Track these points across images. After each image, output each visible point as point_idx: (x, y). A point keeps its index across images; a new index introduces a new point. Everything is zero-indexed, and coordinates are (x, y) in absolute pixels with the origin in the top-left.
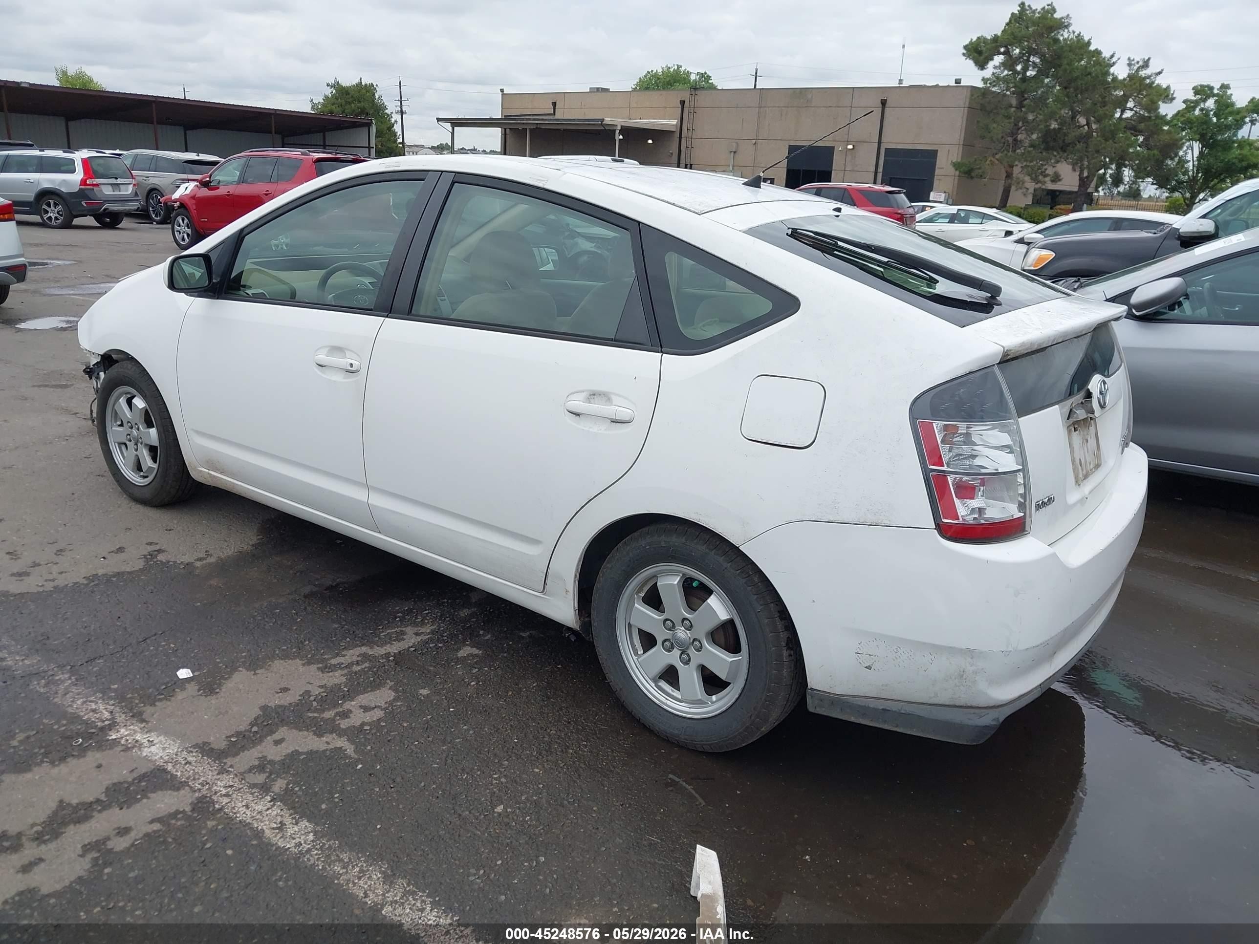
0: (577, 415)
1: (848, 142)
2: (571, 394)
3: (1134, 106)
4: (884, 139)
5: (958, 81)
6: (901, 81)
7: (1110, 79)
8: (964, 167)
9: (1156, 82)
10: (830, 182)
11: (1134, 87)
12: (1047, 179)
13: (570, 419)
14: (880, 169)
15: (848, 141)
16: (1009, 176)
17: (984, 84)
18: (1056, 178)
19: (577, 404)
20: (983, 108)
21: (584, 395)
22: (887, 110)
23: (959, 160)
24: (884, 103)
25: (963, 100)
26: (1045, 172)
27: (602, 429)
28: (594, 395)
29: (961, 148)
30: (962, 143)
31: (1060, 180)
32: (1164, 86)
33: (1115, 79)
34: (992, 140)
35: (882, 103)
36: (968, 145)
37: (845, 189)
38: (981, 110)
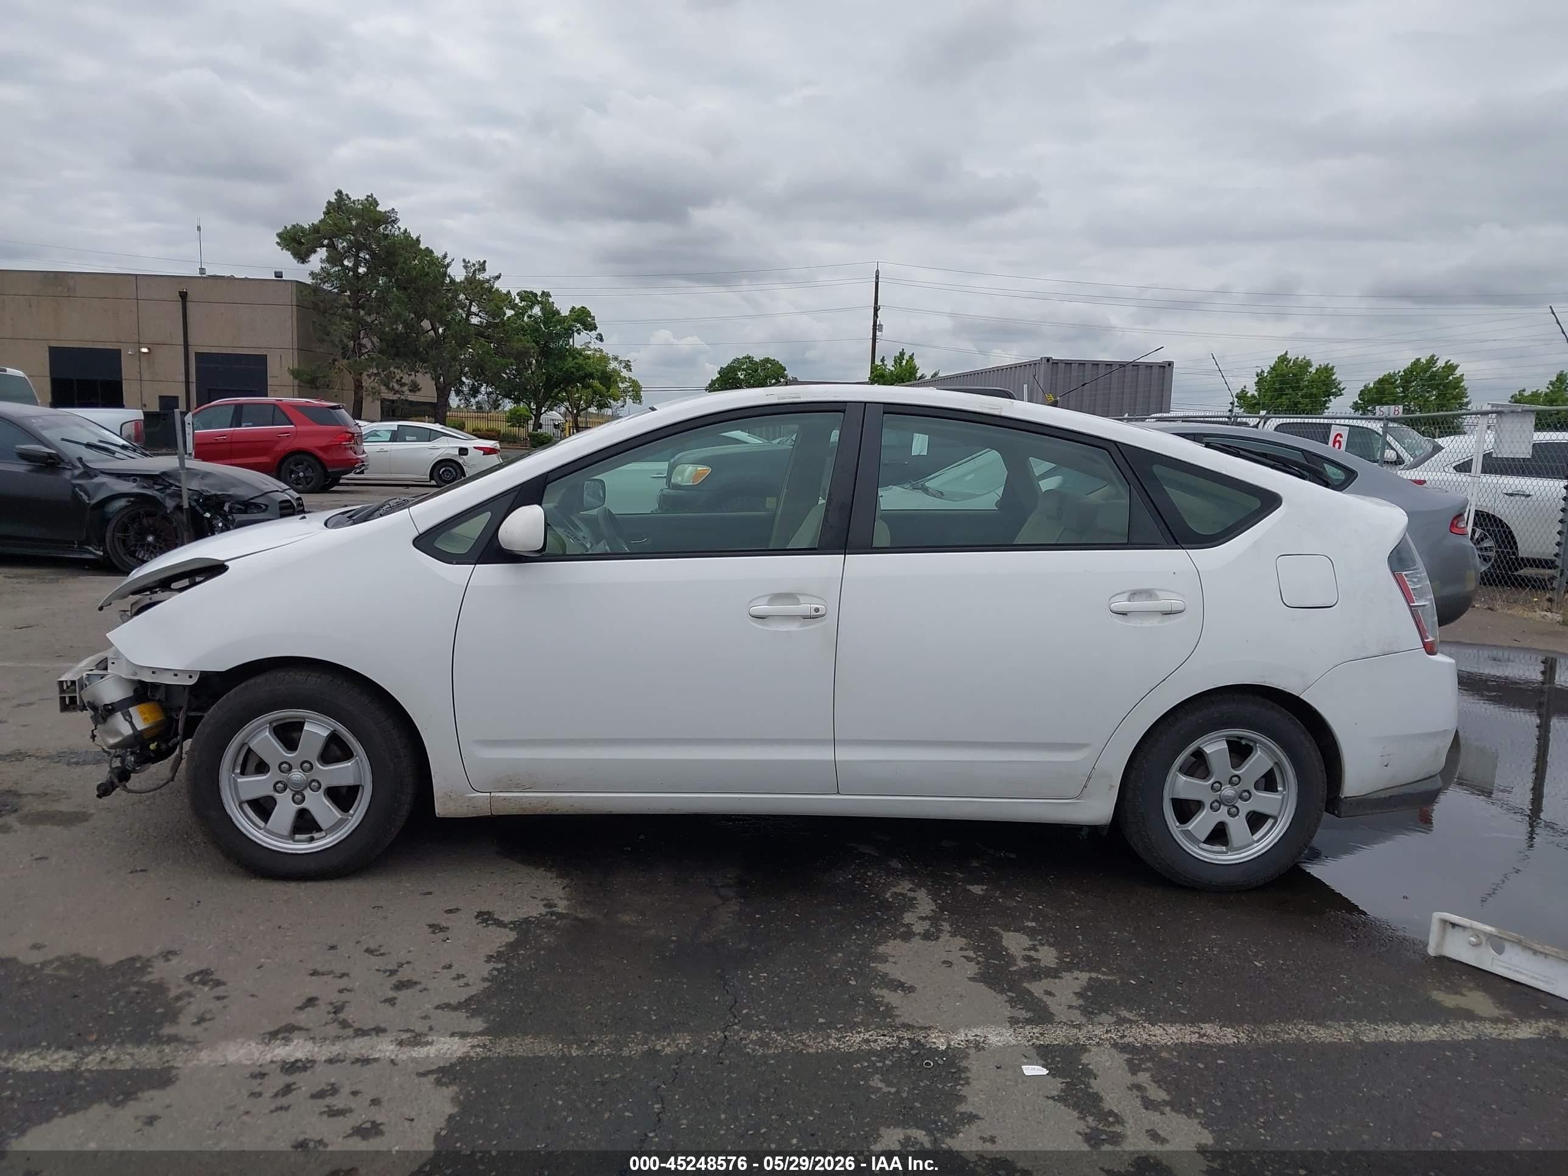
0: (1124, 614)
1: (140, 345)
2: (1113, 596)
3: (480, 311)
4: (191, 341)
5: (278, 275)
6: (202, 270)
7: (448, 280)
8: (305, 376)
9: (495, 286)
10: (267, 396)
11: (476, 291)
12: (405, 389)
13: (1118, 620)
14: (193, 378)
15: (139, 343)
16: (358, 386)
17: (313, 279)
18: (415, 388)
19: (1122, 604)
20: (316, 307)
21: (1126, 595)
22: (189, 305)
23: (296, 366)
24: (184, 296)
25: (289, 297)
26: (400, 381)
27: (1155, 622)
28: (1134, 594)
29: (296, 353)
30: (296, 347)
31: (419, 390)
32: (504, 291)
33: (452, 281)
34: (334, 344)
35: (181, 296)
36: (304, 349)
37: (274, 405)
38: (314, 309)
